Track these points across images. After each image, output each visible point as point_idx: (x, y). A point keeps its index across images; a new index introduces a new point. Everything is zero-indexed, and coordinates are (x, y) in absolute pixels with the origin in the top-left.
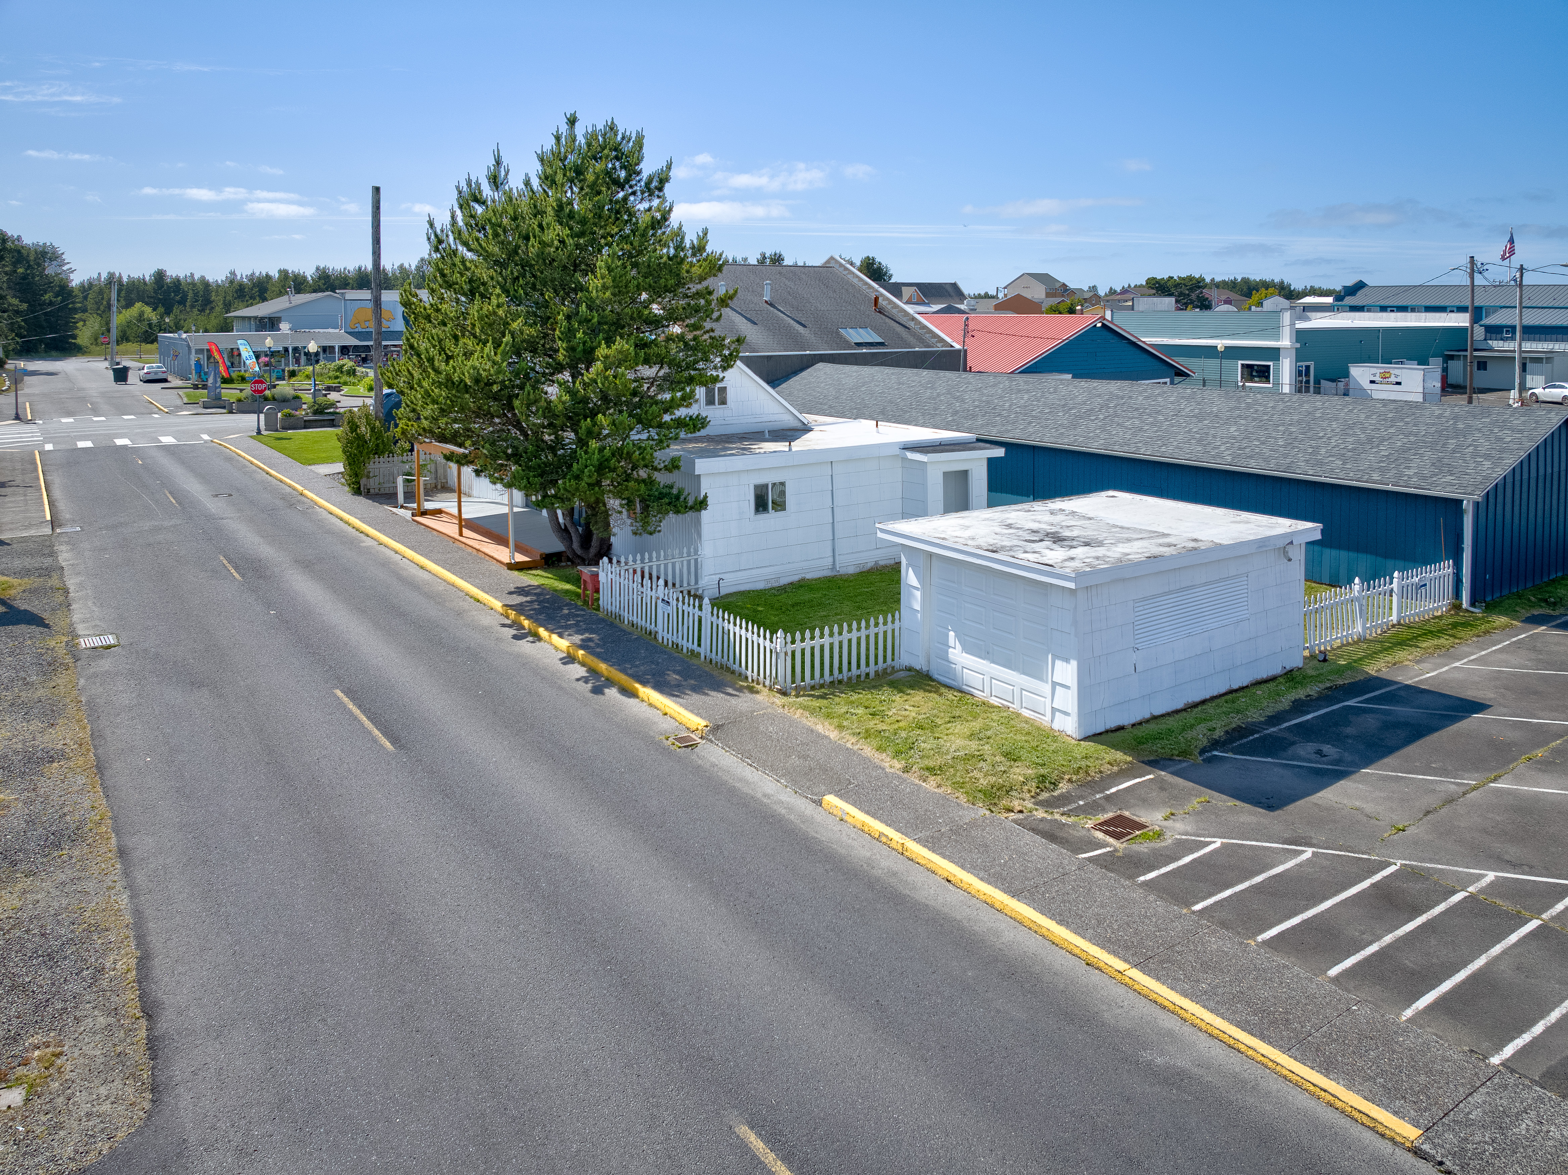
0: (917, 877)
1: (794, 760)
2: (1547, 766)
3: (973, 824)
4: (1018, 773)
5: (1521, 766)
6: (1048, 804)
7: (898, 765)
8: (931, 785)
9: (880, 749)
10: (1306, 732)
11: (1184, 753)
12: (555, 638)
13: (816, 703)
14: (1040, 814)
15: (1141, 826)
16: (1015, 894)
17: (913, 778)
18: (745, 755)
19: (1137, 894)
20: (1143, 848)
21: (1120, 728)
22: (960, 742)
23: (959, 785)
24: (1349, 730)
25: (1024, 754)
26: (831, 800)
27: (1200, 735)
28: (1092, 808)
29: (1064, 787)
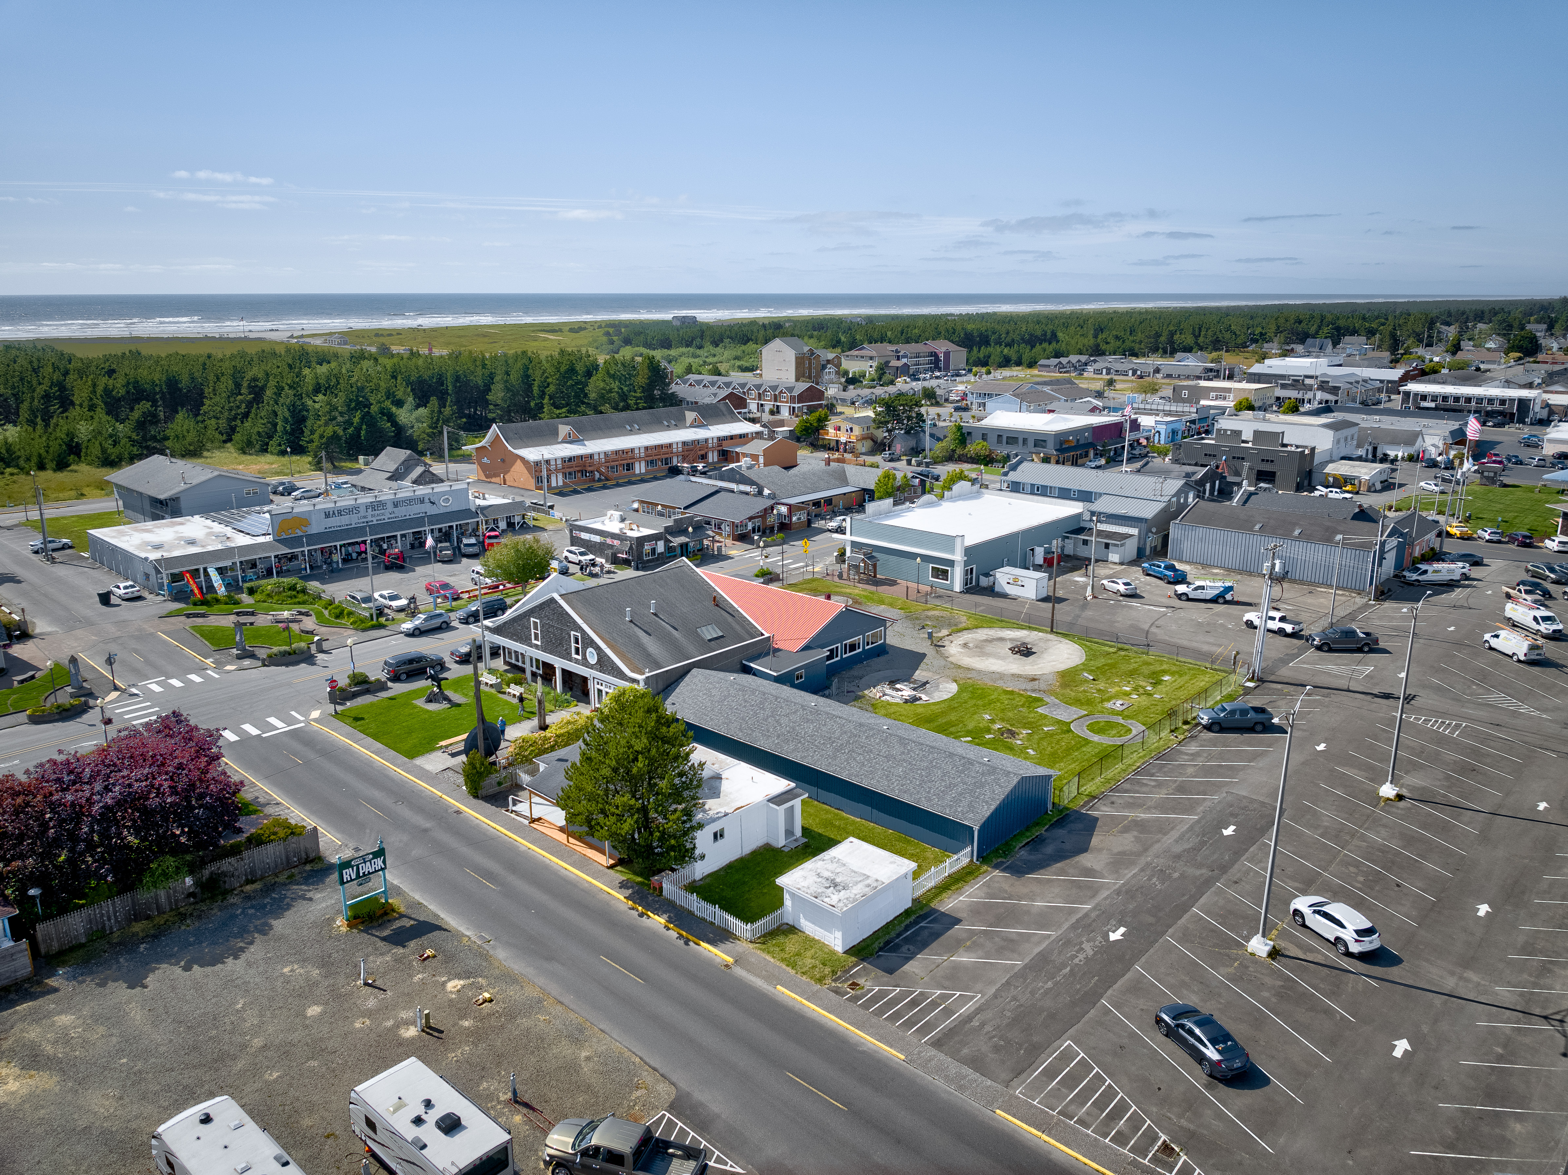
0: (806, 1010)
1: (764, 972)
2: (968, 949)
3: (817, 991)
4: (827, 970)
5: (961, 950)
6: (835, 981)
7: (794, 972)
8: (804, 978)
9: (788, 966)
10: (907, 940)
11: (872, 955)
12: (656, 917)
13: (763, 947)
14: (833, 984)
15: (859, 985)
16: (829, 1013)
17: (799, 976)
18: (749, 971)
19: (857, 1009)
20: (859, 992)
21: (854, 946)
22: (810, 961)
23: (811, 978)
24: (919, 938)
25: (827, 962)
26: (779, 987)
27: (876, 946)
28: (847, 980)
29: (839, 973)
